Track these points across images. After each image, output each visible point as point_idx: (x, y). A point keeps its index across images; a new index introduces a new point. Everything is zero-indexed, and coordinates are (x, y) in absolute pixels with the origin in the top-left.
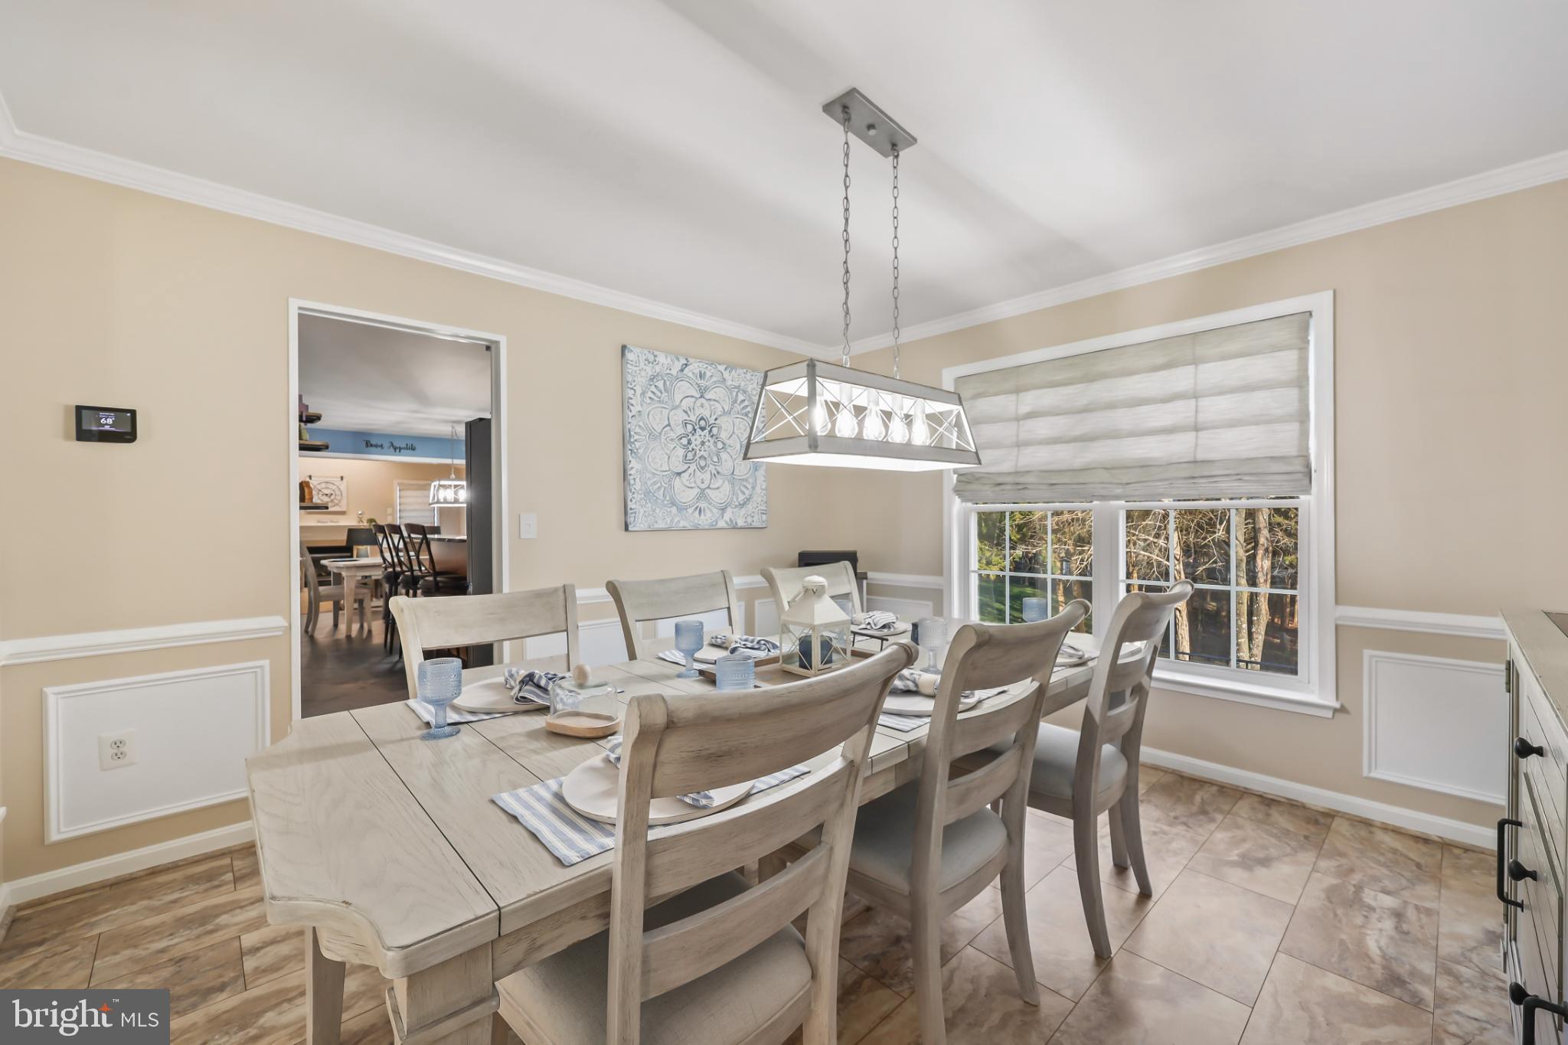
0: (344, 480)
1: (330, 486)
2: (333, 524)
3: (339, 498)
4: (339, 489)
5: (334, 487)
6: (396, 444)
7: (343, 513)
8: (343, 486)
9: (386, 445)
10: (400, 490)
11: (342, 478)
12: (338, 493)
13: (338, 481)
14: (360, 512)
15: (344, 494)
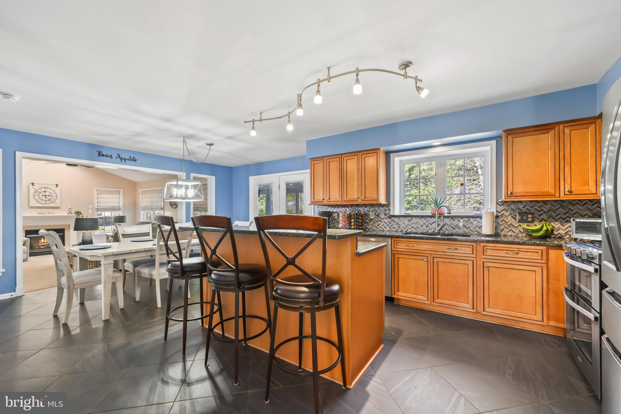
0: (59, 187)
1: (48, 190)
2: (49, 215)
3: (55, 198)
4: (55, 192)
5: (51, 191)
6: (123, 156)
7: (58, 208)
8: (58, 190)
9: (115, 156)
10: (97, 194)
11: (57, 185)
12: (54, 195)
13: (54, 188)
14: (70, 207)
15: (58, 196)
